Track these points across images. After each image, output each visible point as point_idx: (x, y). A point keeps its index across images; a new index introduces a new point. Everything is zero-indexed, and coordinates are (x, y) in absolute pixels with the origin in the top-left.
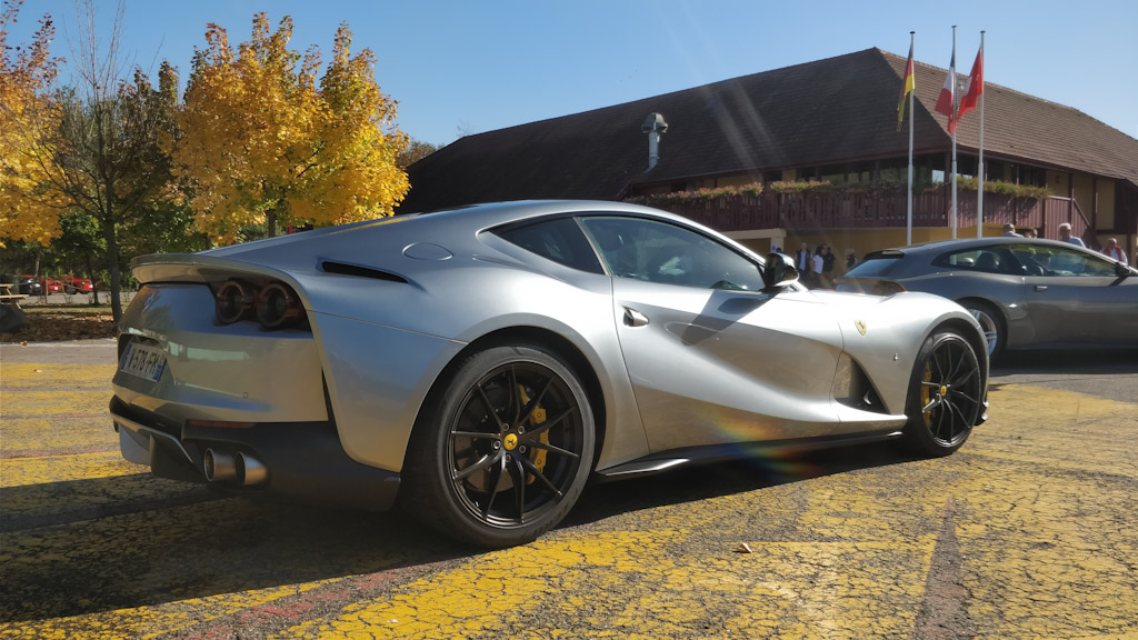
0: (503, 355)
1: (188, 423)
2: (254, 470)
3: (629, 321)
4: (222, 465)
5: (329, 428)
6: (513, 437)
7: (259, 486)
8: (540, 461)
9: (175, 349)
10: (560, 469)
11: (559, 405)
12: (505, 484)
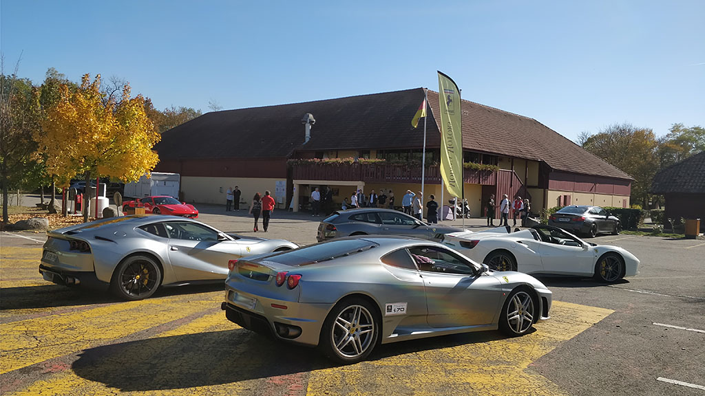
0: (137, 258)
1: (63, 271)
2: (77, 281)
3: (172, 249)
4: (70, 280)
5: (94, 273)
6: (138, 276)
7: (78, 284)
8: (146, 282)
9: (59, 253)
10: (151, 284)
11: (151, 269)
12: (136, 287)
